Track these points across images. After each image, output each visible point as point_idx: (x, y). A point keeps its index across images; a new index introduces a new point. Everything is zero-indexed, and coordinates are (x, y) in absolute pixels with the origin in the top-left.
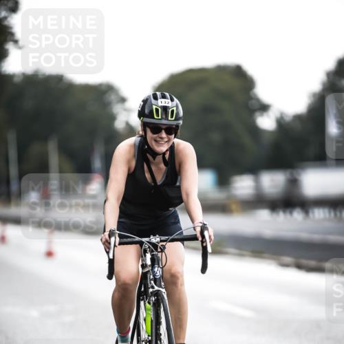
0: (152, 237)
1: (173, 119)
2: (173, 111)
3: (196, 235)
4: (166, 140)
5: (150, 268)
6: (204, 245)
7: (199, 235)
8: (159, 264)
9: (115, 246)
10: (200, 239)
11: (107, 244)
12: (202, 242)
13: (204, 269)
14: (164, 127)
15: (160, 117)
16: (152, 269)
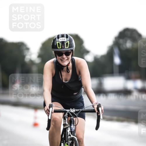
0: (71, 109)
1: (68, 47)
2: (67, 44)
3: (94, 109)
4: (66, 59)
5: (69, 126)
6: (99, 115)
7: (96, 109)
8: (74, 124)
9: (52, 112)
10: (97, 112)
11: (48, 111)
12: (98, 113)
13: (97, 128)
14: (64, 52)
15: (61, 48)
16: (70, 126)
